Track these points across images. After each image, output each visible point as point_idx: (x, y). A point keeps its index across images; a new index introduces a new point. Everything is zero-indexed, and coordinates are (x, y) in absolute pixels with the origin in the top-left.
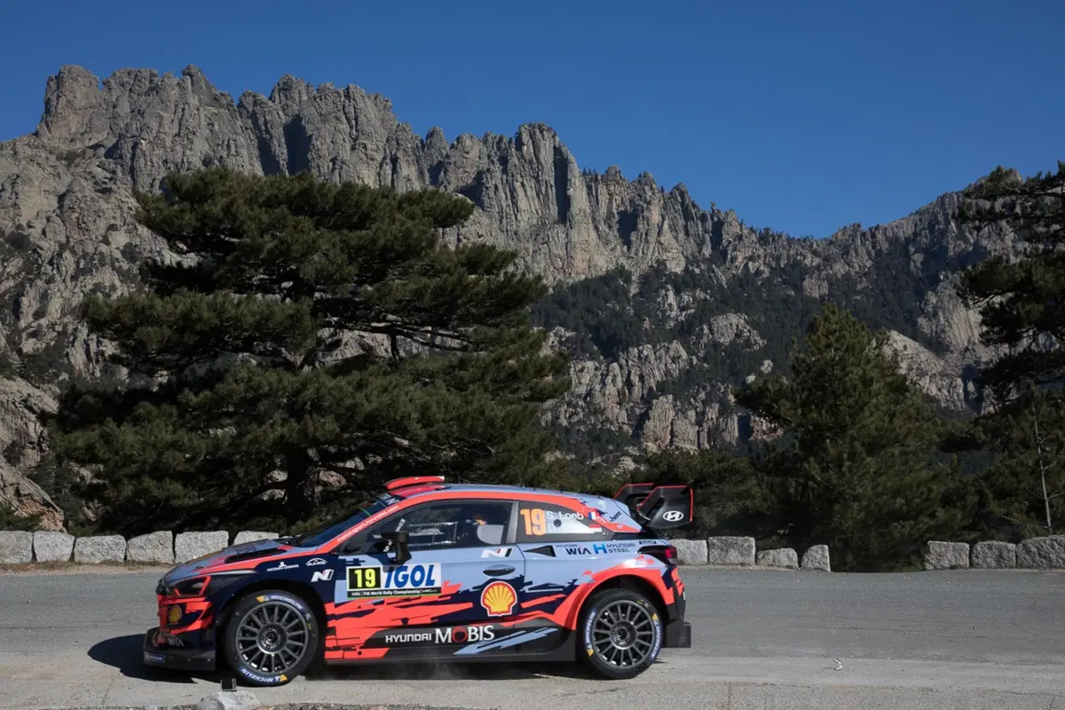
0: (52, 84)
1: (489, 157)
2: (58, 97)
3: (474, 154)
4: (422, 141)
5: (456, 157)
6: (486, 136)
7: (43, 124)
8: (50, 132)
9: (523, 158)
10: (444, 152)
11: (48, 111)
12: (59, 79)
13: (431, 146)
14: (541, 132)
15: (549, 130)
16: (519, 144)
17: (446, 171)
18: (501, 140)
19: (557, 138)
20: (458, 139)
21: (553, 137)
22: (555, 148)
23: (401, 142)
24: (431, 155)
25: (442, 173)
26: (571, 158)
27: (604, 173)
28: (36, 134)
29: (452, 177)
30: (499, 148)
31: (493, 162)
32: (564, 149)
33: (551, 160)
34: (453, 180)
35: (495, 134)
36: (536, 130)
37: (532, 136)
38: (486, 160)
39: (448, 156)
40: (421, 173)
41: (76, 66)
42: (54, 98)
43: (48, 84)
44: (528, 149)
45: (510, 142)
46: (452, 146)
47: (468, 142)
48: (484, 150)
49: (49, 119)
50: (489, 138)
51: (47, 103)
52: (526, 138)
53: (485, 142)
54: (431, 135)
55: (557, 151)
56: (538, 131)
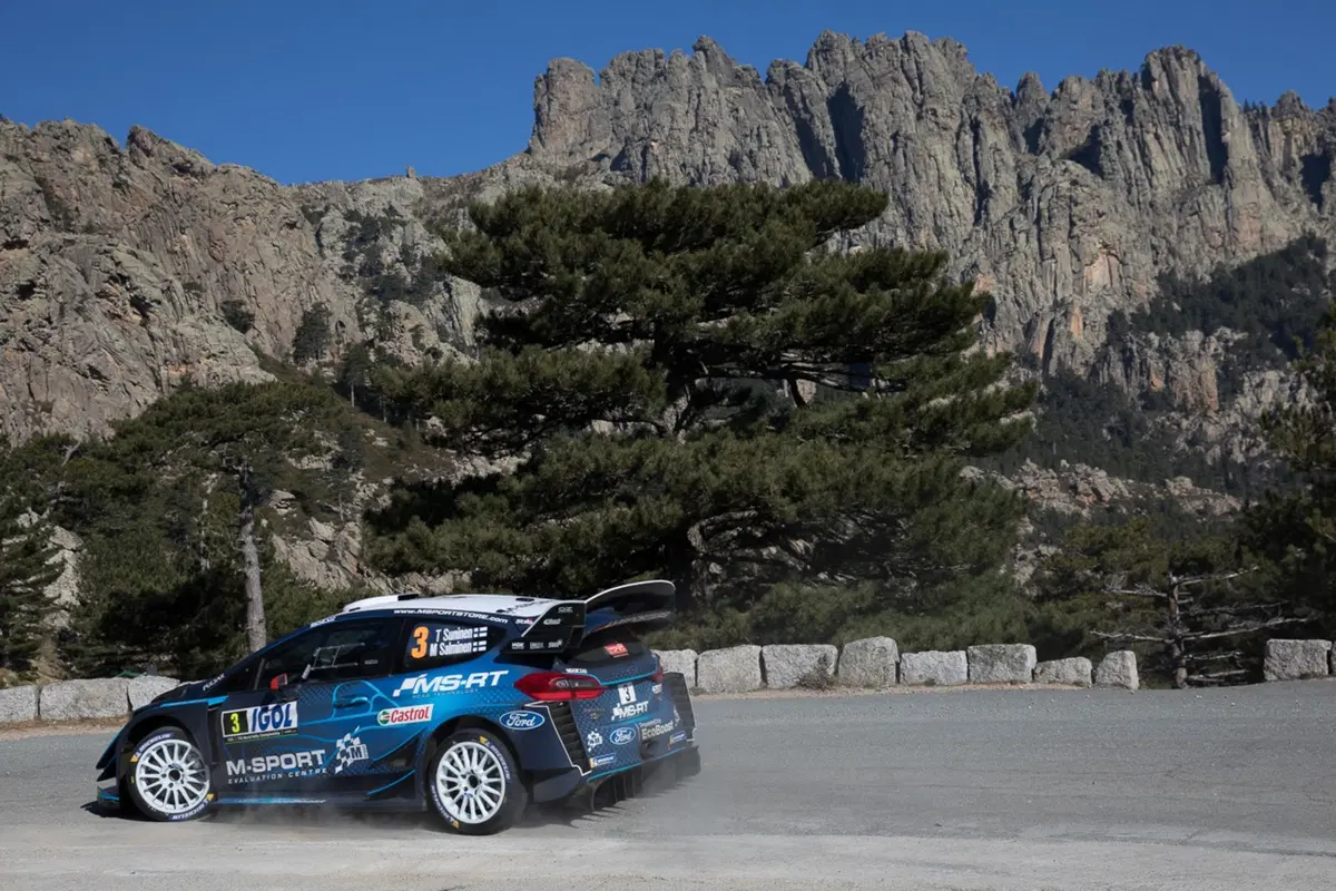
0: (540, 86)
1: (1106, 103)
2: (550, 100)
3: (1084, 102)
4: (1012, 96)
5: (1059, 110)
6: (1100, 76)
7: (535, 137)
8: (543, 146)
9: (1154, 98)
10: (1043, 107)
11: (539, 120)
12: (548, 80)
13: (1024, 100)
14: (1178, 58)
15: (1190, 52)
16: (1148, 80)
17: (1048, 132)
18: (1121, 77)
19: (1202, 64)
20: (1061, 86)
21: (1197, 62)
22: (1200, 78)
23: (982, 100)
24: (1025, 113)
25: (1043, 135)
26: (1225, 89)
27: (1274, 104)
28: (529, 151)
29: (1056, 137)
30: (1119, 91)
31: (1112, 110)
32: (1213, 79)
33: (1195, 96)
34: (1058, 143)
35: (1111, 72)
36: (1171, 57)
37: (1166, 67)
38: (1102, 109)
39: (1048, 111)
40: (1014, 138)
41: (566, 59)
42: (544, 102)
43: (536, 87)
44: (1160, 86)
45: (1135, 79)
46: (1054, 96)
47: (1075, 88)
48: (1100, 96)
49: (542, 129)
50: (1105, 78)
51: (538, 109)
52: (1156, 71)
53: (1100, 84)
54: (1023, 84)
55: (1204, 82)
56: (1173, 58)
